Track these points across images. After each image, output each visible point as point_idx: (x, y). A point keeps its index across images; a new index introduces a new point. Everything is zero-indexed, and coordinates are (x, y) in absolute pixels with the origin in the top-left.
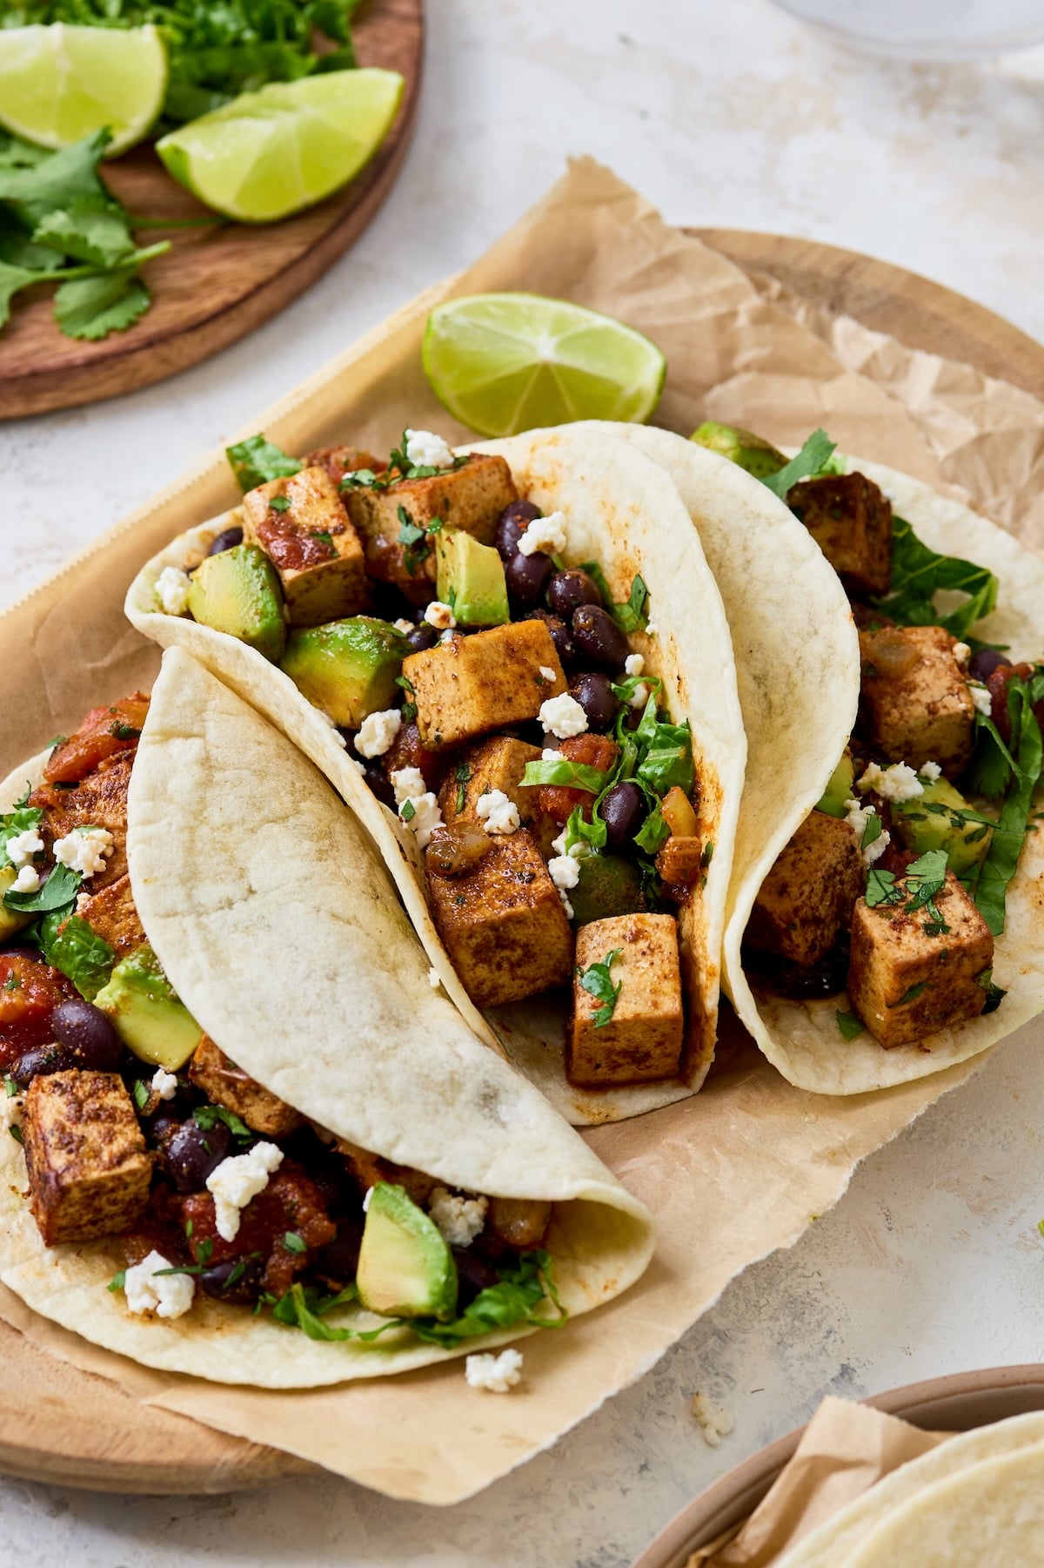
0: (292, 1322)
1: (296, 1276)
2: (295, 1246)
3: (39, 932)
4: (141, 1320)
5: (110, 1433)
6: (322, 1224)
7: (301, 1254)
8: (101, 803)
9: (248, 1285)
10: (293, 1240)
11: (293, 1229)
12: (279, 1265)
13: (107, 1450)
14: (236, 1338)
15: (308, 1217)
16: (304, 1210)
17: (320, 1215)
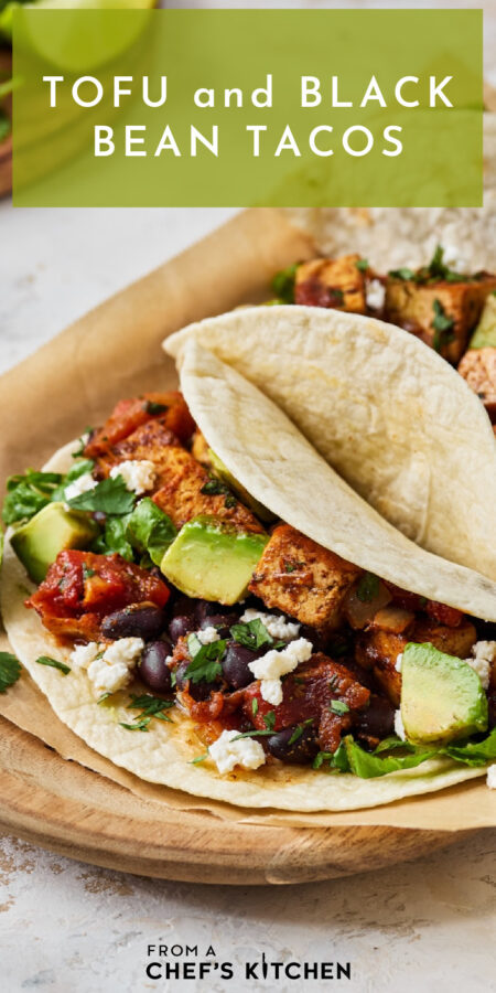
0: (346, 769)
1: (343, 732)
2: (340, 708)
3: (104, 541)
4: (228, 779)
5: (192, 831)
6: (358, 689)
7: (345, 714)
8: (141, 448)
9: (307, 742)
10: (339, 705)
11: (337, 697)
12: (328, 726)
13: (189, 842)
14: (304, 785)
15: (347, 687)
16: (342, 682)
17: (357, 683)
